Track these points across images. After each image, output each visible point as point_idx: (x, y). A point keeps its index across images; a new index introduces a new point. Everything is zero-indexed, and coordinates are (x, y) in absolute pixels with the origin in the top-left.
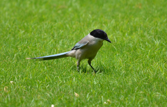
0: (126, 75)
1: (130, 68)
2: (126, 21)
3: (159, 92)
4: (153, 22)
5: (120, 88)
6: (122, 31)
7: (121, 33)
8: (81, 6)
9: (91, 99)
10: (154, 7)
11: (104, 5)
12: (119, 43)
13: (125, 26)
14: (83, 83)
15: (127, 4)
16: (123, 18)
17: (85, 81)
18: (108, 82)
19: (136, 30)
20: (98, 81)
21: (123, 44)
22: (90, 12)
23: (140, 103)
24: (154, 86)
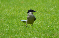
0: (18, 27)
1: (19, 25)
2: (18, 8)
3: (29, 33)
4: (28, 8)
5: (15, 32)
6: (16, 11)
7: (16, 12)
8: (2, 2)
9: (5, 36)
10: (28, 3)
11: (10, 2)
12: (15, 15)
13: (17, 10)
14: (2, 30)
15: (18, 2)
16: (17, 7)
17: (3, 29)
18: (11, 30)
19: (21, 11)
20: (7, 29)
21: (17, 16)
22: (5, 4)
23: (23, 37)
24: (28, 31)
